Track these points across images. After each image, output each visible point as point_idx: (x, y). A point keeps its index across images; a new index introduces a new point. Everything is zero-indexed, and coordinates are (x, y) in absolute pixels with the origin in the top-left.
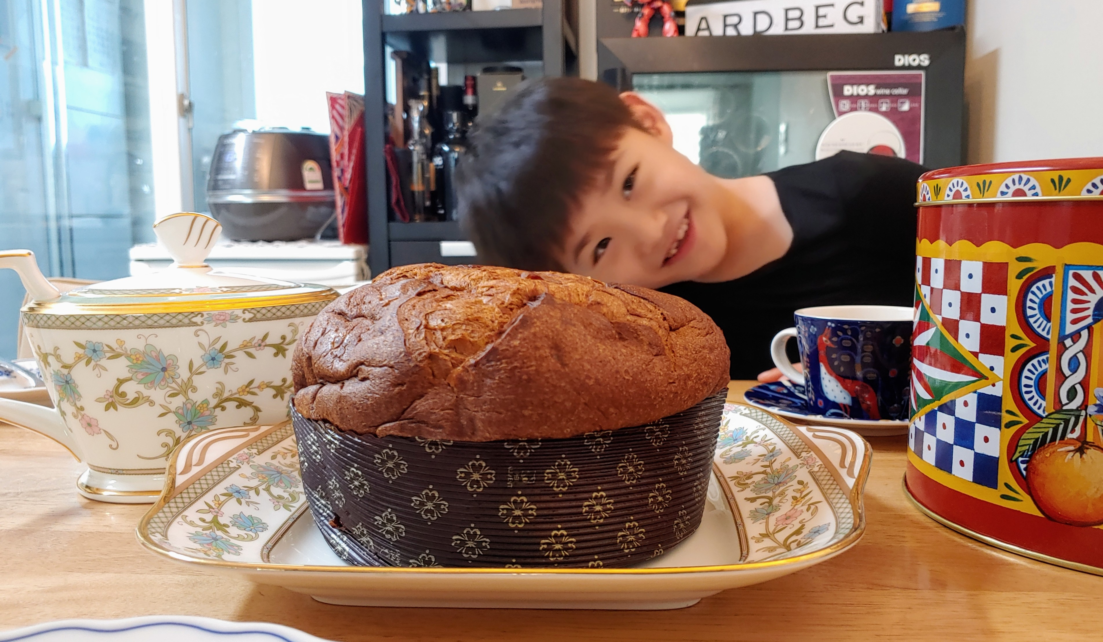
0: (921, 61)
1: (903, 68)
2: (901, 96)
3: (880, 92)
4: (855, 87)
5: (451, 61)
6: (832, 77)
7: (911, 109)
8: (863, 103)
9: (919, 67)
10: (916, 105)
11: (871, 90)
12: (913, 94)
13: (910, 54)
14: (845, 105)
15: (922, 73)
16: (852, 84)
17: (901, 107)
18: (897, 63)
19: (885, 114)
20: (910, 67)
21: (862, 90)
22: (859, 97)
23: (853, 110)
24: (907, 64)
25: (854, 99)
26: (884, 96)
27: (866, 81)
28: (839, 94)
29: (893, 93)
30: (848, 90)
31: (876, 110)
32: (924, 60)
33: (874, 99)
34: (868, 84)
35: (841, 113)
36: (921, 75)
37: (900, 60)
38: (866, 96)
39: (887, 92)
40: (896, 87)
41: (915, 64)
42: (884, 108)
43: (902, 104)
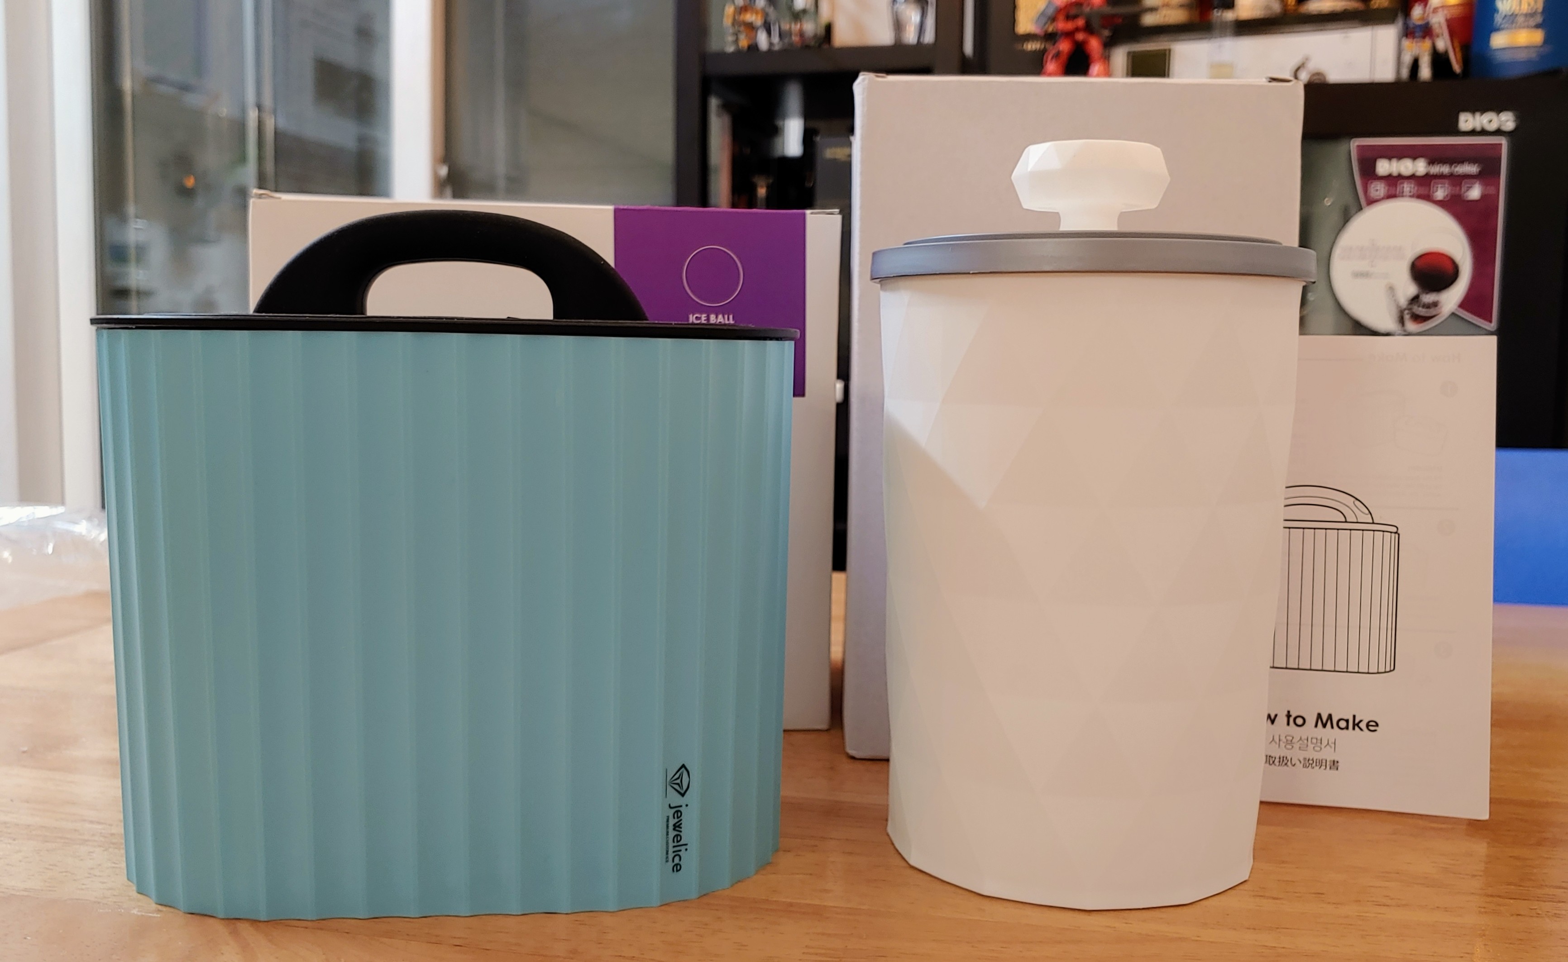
0: (1501, 122)
2: (1467, 176)
3: (1436, 169)
4: (1395, 163)
5: (808, 114)
6: (1360, 148)
7: (1484, 197)
8: (1407, 187)
9: (1498, 132)
10: (1491, 190)
11: (1420, 167)
12: (1488, 173)
13: (1483, 111)
14: (1378, 189)
15: (1503, 141)
16: (1390, 158)
17: (1467, 193)
18: (1463, 126)
19: (1441, 204)
20: (1483, 132)
21: (1406, 167)
22: (1400, 177)
23: (1391, 196)
24: (1479, 129)
25: (1393, 181)
26: (1441, 177)
27: (1413, 153)
28: (1369, 172)
29: (1455, 173)
30: (1384, 167)
31: (1427, 197)
32: (1507, 121)
33: (1426, 181)
34: (1414, 158)
35: (1371, 202)
36: (1501, 145)
38: (1412, 177)
39: (1445, 169)
40: (1461, 161)
41: (1493, 127)
42: (1440, 194)
43: (1469, 188)
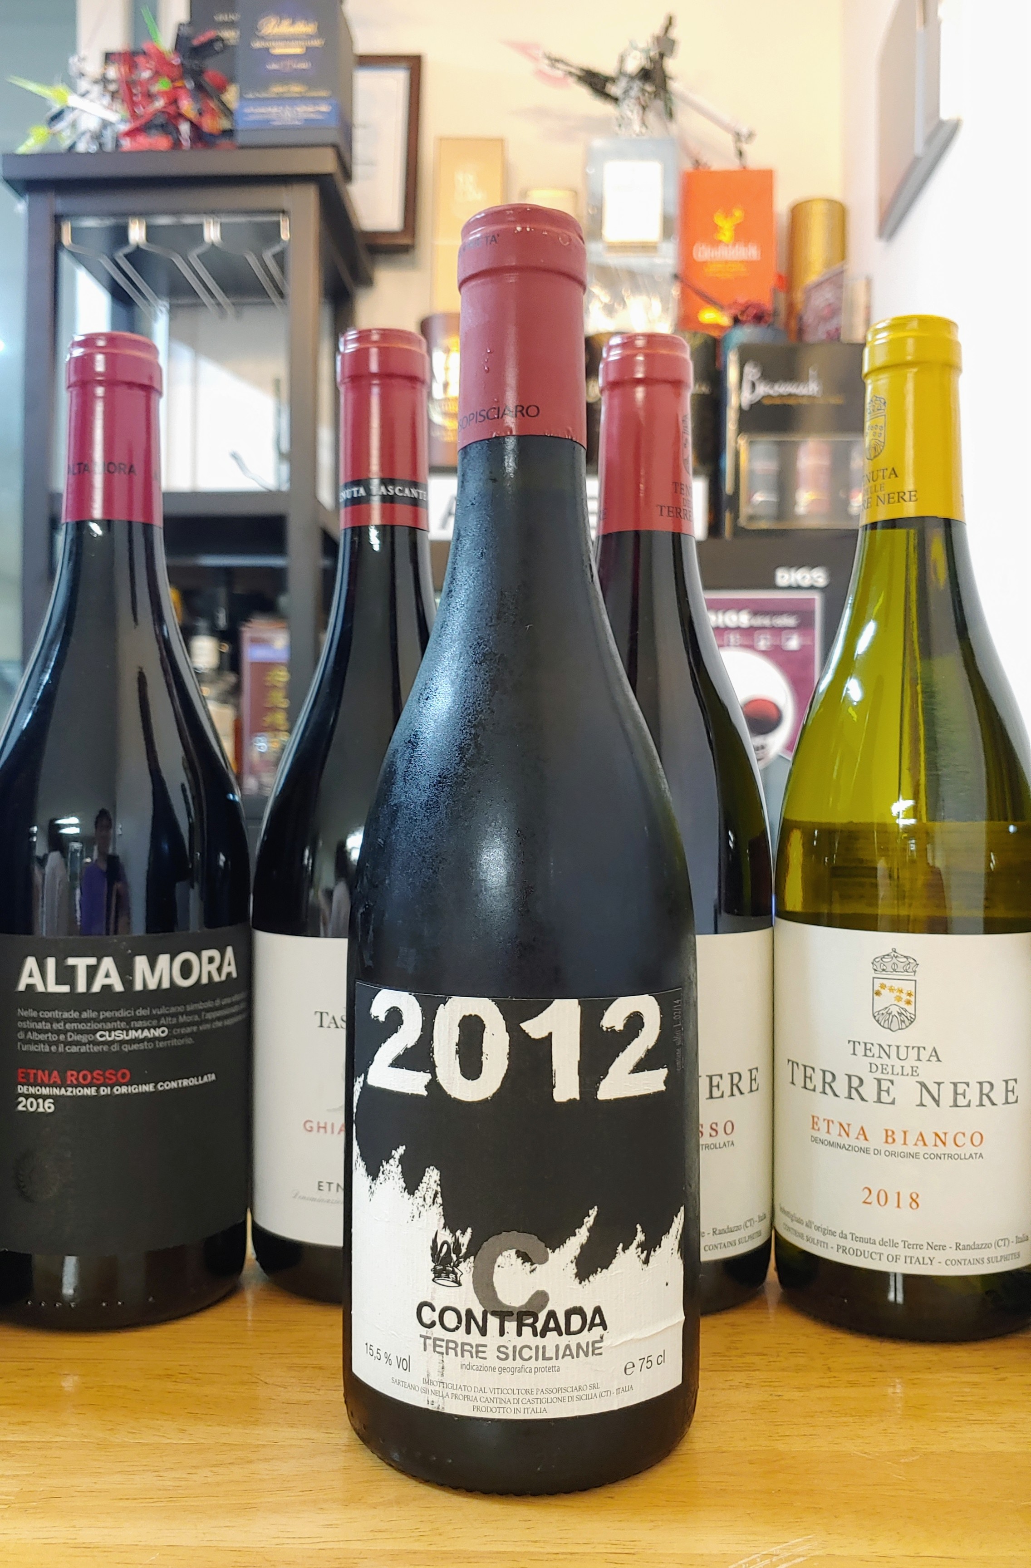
0: (812, 578)
1: (790, 588)
2: (786, 628)
3: (757, 622)
4: (720, 616)
7: (801, 647)
8: (733, 638)
9: (811, 587)
10: (807, 641)
11: (744, 619)
12: (805, 625)
13: (797, 567)
15: (816, 595)
16: (717, 613)
17: (786, 644)
18: (780, 582)
19: (765, 653)
20: (798, 588)
21: (732, 619)
22: (726, 630)
24: (793, 583)
25: (721, 633)
26: (762, 628)
27: (738, 606)
29: (774, 624)
30: (712, 619)
31: (751, 647)
32: (819, 577)
33: (749, 632)
34: (738, 611)
36: (814, 599)
37: (783, 577)
38: (738, 628)
39: (766, 621)
40: (779, 614)
41: (805, 583)
42: (762, 644)
43: (788, 639)
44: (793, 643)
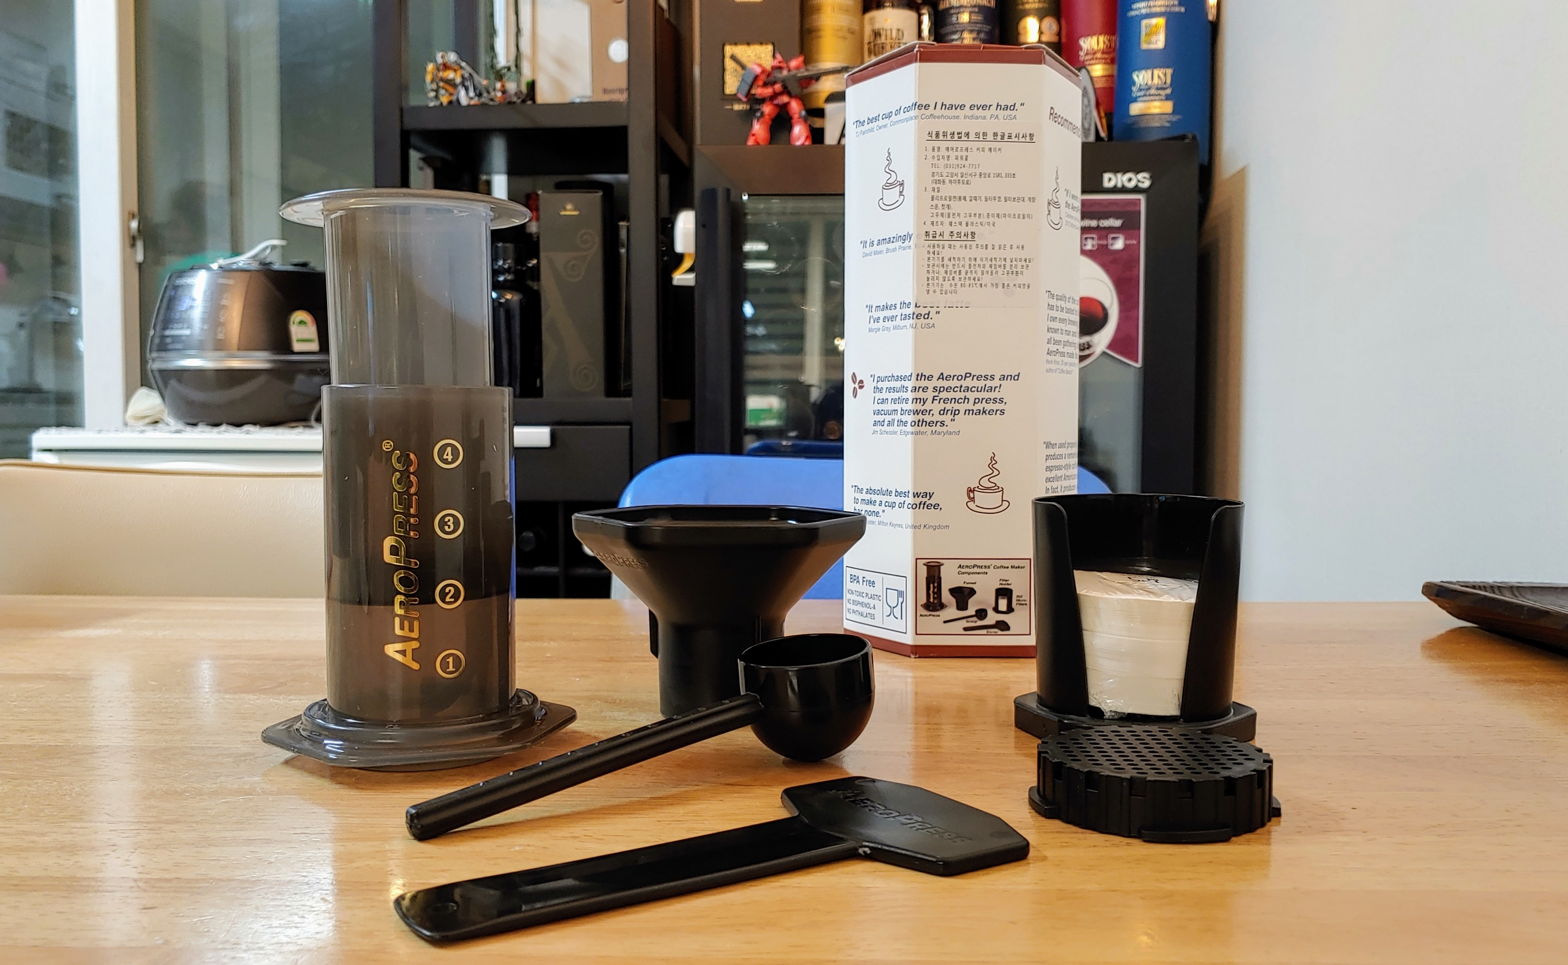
0: (1139, 181)
1: (1114, 190)
2: (1111, 229)
3: (1084, 223)
7: (1126, 247)
9: (1136, 190)
10: (1134, 242)
12: (1129, 227)
13: (1125, 172)
15: (1142, 197)
17: (1112, 245)
18: (1107, 184)
19: (1092, 255)
20: (1124, 190)
24: (1119, 185)
26: (1089, 229)
29: (1101, 225)
32: (1143, 180)
36: (1139, 200)
37: (1110, 179)
39: (1093, 223)
40: (1107, 216)
41: (1132, 185)
42: (1089, 245)
43: (1114, 240)
44: (1119, 244)
